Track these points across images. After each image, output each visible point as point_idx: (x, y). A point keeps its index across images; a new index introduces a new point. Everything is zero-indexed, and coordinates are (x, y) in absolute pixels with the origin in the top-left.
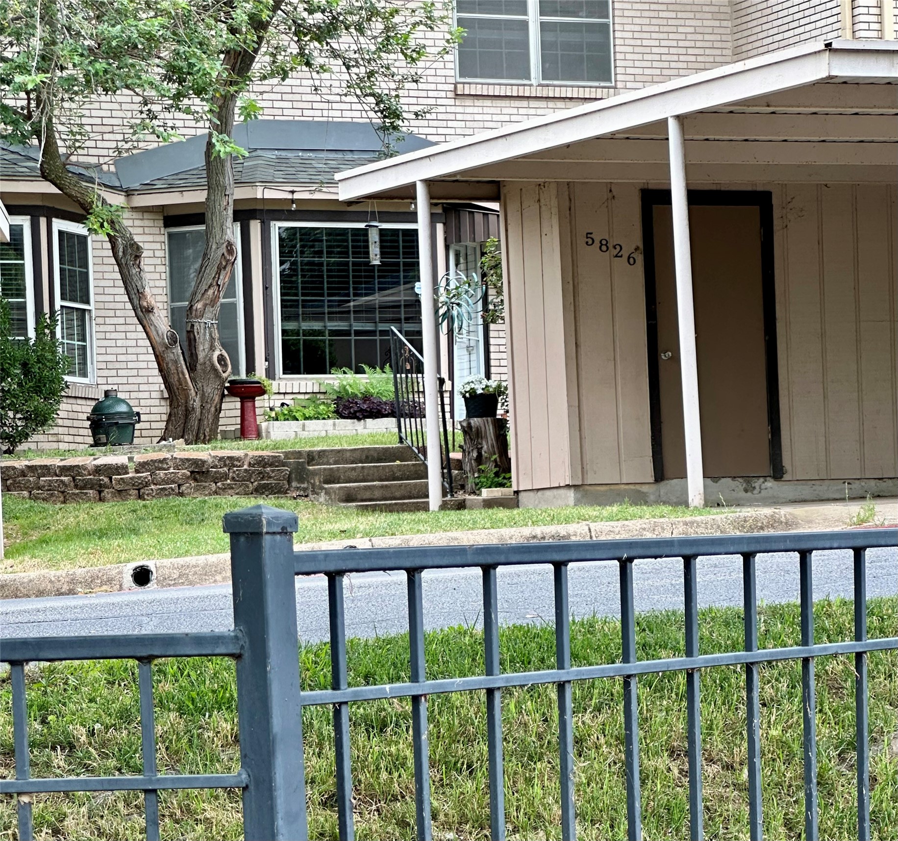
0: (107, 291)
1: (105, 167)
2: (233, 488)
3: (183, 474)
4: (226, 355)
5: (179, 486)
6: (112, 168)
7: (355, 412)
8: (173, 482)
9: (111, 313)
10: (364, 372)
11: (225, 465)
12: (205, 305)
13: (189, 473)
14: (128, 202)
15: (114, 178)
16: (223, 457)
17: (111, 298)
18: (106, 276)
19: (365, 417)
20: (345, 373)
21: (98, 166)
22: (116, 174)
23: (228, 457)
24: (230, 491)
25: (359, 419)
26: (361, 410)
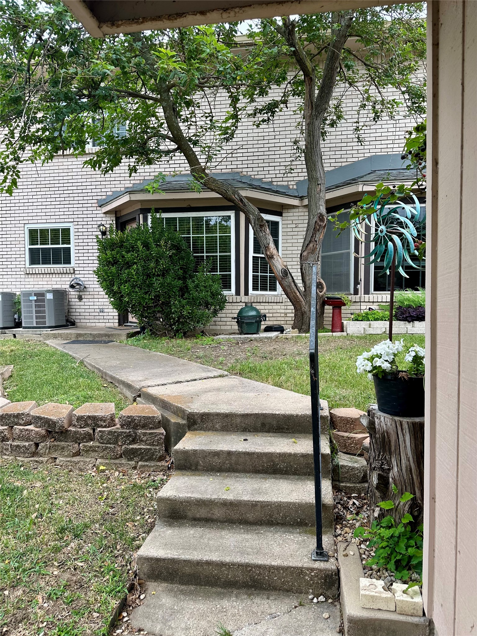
0: (288, 248)
1: (291, 187)
2: (96, 451)
3: (37, 433)
4: (323, 282)
5: (37, 445)
6: (295, 187)
7: (407, 317)
8: (28, 440)
9: (290, 260)
10: (418, 290)
11: (87, 425)
12: (308, 253)
13: (43, 432)
14: (302, 203)
15: (295, 192)
16: (82, 417)
17: (290, 252)
18: (288, 241)
19: (413, 321)
20: (406, 291)
21: (288, 186)
22: (296, 190)
23: (89, 417)
24: (93, 454)
25: (409, 322)
26: (411, 316)
